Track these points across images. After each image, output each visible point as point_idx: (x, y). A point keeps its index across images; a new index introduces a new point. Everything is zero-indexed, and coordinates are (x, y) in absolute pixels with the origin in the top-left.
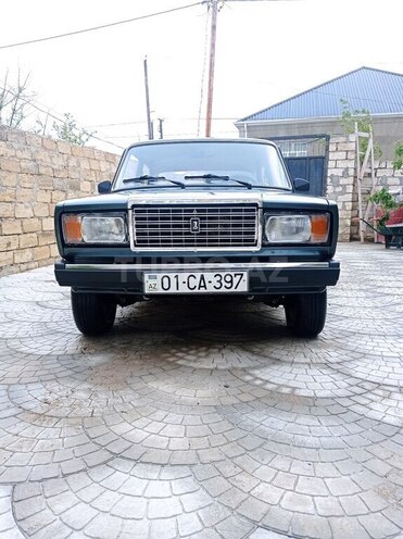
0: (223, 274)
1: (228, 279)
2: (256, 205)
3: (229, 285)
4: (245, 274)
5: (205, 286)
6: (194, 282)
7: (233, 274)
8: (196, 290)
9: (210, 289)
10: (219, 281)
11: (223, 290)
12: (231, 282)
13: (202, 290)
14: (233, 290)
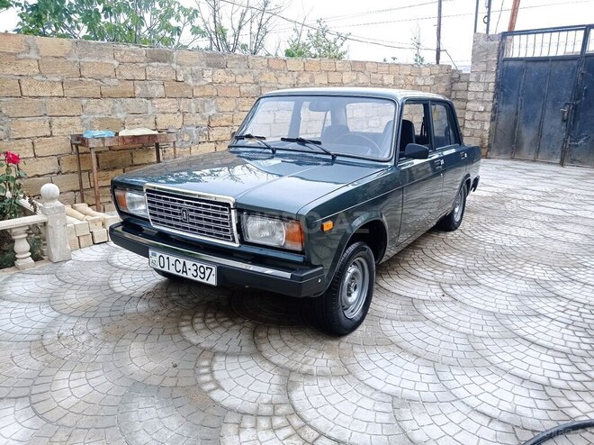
0: (199, 265)
1: (202, 270)
2: (228, 205)
3: (202, 276)
4: (214, 269)
5: (186, 272)
6: (180, 267)
7: (205, 266)
8: (180, 274)
9: (190, 276)
10: (196, 270)
11: (198, 279)
12: (204, 273)
13: (184, 275)
14: (204, 281)
